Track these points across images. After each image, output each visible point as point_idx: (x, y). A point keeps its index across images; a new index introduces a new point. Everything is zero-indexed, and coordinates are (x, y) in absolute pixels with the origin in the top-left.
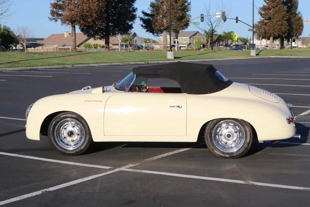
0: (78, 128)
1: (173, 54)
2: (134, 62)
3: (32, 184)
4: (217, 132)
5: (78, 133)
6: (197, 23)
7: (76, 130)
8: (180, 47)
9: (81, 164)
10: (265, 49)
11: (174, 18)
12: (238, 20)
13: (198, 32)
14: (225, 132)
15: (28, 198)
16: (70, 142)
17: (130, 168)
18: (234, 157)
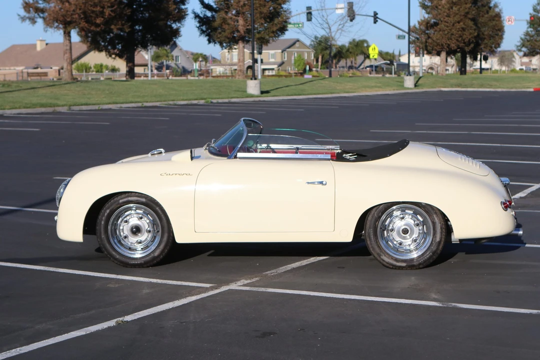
0: (148, 221)
1: (258, 85)
2: (186, 100)
3: (93, 312)
4: (386, 225)
5: (149, 229)
6: (298, 24)
7: (145, 224)
8: (264, 70)
9: (159, 281)
10: (428, 72)
11: (258, 15)
12: (377, 18)
13: (298, 41)
14: (399, 225)
15: (98, 332)
16: (135, 244)
17: (244, 285)
18: (414, 266)
